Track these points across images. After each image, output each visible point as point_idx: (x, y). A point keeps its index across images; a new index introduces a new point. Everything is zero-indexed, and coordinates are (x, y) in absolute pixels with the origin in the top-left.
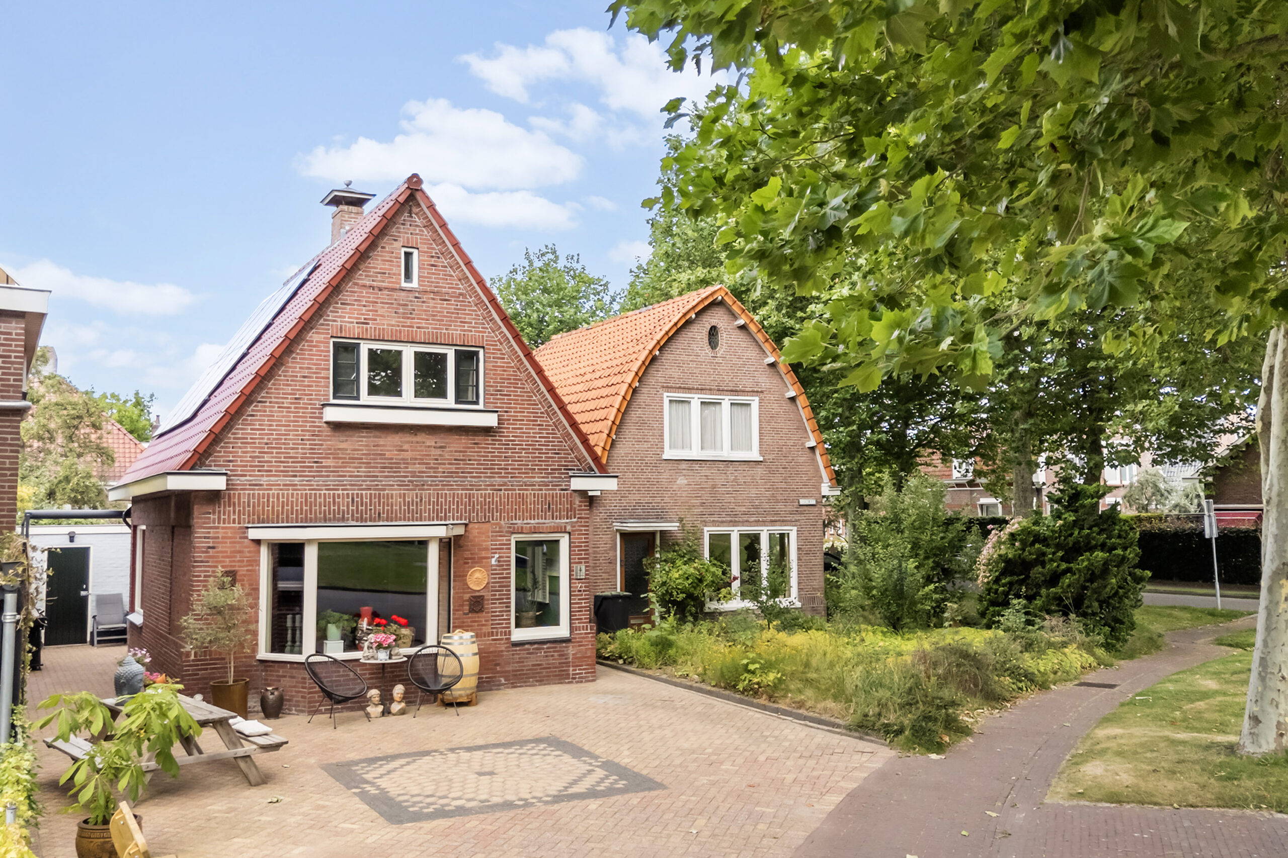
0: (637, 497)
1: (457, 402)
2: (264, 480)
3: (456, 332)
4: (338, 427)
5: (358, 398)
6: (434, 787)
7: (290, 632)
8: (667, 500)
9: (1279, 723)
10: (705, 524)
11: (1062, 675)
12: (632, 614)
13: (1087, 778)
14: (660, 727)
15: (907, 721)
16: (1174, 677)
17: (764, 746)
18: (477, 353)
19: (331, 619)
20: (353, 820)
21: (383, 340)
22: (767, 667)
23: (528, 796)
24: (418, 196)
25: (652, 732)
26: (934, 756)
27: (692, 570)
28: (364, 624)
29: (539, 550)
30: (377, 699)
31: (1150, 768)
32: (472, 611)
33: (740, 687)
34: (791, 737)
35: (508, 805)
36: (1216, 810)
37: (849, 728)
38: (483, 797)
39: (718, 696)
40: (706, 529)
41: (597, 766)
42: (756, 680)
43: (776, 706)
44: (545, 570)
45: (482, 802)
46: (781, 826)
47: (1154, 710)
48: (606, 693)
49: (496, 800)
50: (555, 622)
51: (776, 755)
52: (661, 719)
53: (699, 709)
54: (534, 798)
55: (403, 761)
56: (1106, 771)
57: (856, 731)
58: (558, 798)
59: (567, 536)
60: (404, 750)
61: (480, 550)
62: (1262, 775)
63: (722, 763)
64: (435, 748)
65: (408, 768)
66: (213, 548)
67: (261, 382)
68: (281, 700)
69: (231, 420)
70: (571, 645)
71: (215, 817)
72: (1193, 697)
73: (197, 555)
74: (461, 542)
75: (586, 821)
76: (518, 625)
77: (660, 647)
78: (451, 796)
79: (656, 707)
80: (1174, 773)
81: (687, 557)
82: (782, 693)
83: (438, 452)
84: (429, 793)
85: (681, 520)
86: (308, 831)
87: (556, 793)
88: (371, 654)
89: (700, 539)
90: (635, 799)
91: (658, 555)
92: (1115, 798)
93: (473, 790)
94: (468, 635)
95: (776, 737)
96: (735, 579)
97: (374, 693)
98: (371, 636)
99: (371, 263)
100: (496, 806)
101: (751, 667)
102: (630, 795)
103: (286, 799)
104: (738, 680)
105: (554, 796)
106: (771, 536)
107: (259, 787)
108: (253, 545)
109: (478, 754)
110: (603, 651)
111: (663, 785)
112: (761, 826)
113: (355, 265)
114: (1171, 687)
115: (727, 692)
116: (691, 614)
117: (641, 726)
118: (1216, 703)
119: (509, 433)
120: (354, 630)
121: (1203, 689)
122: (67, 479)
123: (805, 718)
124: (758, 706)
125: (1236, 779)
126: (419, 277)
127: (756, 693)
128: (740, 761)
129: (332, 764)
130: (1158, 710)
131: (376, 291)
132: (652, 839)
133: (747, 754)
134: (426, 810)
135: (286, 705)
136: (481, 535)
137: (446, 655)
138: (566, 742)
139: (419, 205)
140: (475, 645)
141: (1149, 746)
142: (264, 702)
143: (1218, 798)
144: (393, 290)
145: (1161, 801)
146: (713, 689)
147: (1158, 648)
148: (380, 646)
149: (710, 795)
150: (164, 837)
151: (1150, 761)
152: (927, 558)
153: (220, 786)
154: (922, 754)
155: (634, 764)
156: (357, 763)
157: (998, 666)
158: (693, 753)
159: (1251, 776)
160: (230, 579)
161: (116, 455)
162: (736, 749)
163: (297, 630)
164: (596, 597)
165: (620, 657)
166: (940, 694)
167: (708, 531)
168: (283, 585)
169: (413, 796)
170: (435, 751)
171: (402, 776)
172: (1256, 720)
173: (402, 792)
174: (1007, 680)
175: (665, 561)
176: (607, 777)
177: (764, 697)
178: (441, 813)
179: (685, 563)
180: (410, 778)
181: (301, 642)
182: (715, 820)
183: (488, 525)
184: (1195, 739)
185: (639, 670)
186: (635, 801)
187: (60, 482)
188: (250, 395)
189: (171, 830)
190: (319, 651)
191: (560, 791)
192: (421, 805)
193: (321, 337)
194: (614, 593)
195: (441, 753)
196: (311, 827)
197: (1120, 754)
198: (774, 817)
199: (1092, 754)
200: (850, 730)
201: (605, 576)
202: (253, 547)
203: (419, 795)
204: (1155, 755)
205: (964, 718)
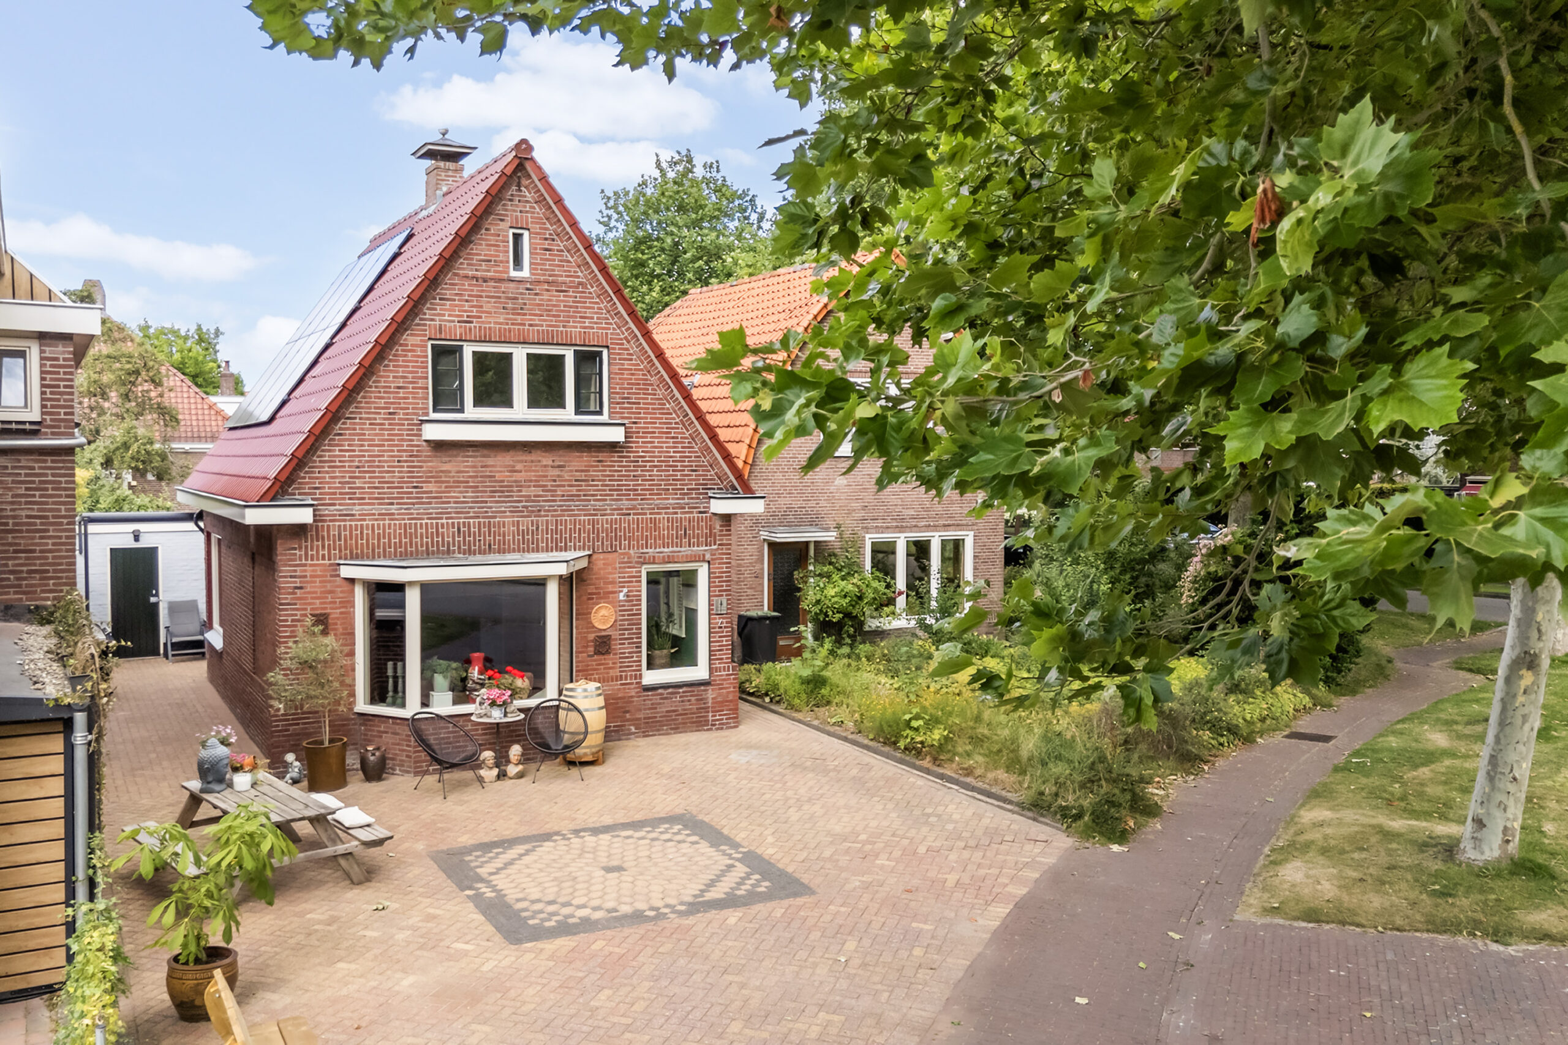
0: (788, 501)
1: (577, 412)
2: (356, 510)
3: (575, 330)
4: (440, 446)
5: (462, 410)
6: (556, 889)
7: (391, 681)
8: (823, 503)
9: (1506, 829)
10: (867, 529)
11: (1269, 722)
12: (782, 634)
13: (1286, 886)
14: (810, 800)
15: (1088, 801)
16: (1399, 726)
17: (925, 830)
18: (600, 354)
19: (438, 669)
20: (468, 938)
21: (490, 341)
22: (932, 722)
23: (660, 904)
24: (528, 166)
25: (800, 809)
26: (1115, 848)
27: (850, 587)
28: (475, 673)
29: (674, 581)
30: (491, 762)
31: (1355, 874)
32: (597, 652)
33: (902, 744)
34: (956, 817)
35: (637, 917)
36: (1425, 935)
37: (1020, 805)
38: (610, 905)
39: (876, 752)
40: (868, 536)
41: (738, 860)
42: (919, 739)
43: (941, 770)
44: (680, 599)
45: (609, 911)
46: (939, 950)
47: (1371, 780)
48: (749, 746)
49: (625, 909)
50: (693, 662)
51: (938, 844)
52: (811, 788)
53: (854, 772)
54: (667, 906)
55: (520, 849)
56: (1308, 877)
57: (1029, 810)
58: (697, 907)
59: (706, 565)
60: (523, 831)
61: (605, 583)
62: (1482, 891)
63: (877, 856)
64: (556, 829)
65: (527, 859)
66: (301, 588)
67: (349, 395)
68: (383, 760)
69: (316, 440)
70: (710, 688)
71: (316, 931)
72: (1418, 761)
73: (285, 598)
74: (584, 575)
75: (724, 942)
76: (650, 666)
77: (811, 686)
78: (575, 902)
79: (805, 768)
80: (1383, 883)
81: (845, 570)
82: (948, 756)
83: (556, 472)
84: (551, 898)
85: (838, 527)
86: (418, 953)
87: (690, 899)
88: (483, 712)
89: (859, 551)
90: (778, 909)
91: (811, 568)
92: (1313, 915)
93: (599, 894)
94: (592, 686)
95: (939, 816)
96: (900, 593)
97: (488, 755)
98: (483, 691)
99: (474, 248)
100: (625, 916)
101: (915, 724)
102: (774, 904)
103: (393, 906)
104: (898, 736)
105: (690, 904)
106: (944, 543)
107: (362, 887)
108: (346, 583)
109: (605, 838)
110: (747, 685)
111: (809, 888)
112: (918, 952)
113: (455, 252)
114: (1393, 742)
115: (887, 749)
116: (849, 636)
117: (787, 799)
118: (1443, 770)
119: (639, 447)
120: (464, 680)
121: (1430, 747)
122: (126, 446)
123: (973, 789)
124: (920, 769)
125: (1450, 895)
126: (531, 264)
127: (919, 753)
128: (897, 853)
129: (442, 852)
130: (1375, 781)
131: (480, 282)
132: (796, 969)
133: (906, 842)
134: (547, 924)
135: (390, 764)
136: (608, 567)
137: (569, 710)
138: (702, 822)
139: (529, 177)
140: (602, 698)
141: (1358, 842)
142: (364, 762)
143: (1428, 922)
144: (501, 280)
145: (1364, 922)
146: (871, 743)
147: (1387, 677)
148: (493, 704)
149: (861, 906)
150: (261, 960)
151: (1358, 865)
152: (1123, 572)
153: (321, 883)
154: (1102, 845)
155: (778, 856)
156: (469, 850)
157: (1198, 717)
158: (845, 840)
159: (1469, 890)
160: (321, 627)
161: (180, 417)
162: (893, 835)
163: (399, 680)
164: (740, 617)
165: (767, 694)
166: (1127, 770)
167: (869, 539)
168: (381, 614)
169: (533, 902)
170: (557, 833)
171: (520, 872)
172: (1479, 823)
173: (520, 896)
174: (1206, 735)
175: (820, 575)
176: (748, 876)
177: (928, 758)
178: (565, 929)
179: (843, 579)
180: (529, 875)
181: (404, 692)
182: (866, 942)
183: (615, 555)
184: (1412, 830)
185: (788, 712)
186: (778, 913)
187: (118, 449)
188: (337, 411)
189: (268, 949)
190: (425, 704)
191: (695, 896)
192: (542, 916)
193: (416, 340)
194: (760, 613)
195: (565, 838)
196: (420, 948)
197: (1324, 851)
198: (933, 937)
199: (1296, 849)
200: (1023, 808)
201: (750, 592)
202: (346, 586)
203: (539, 901)
204: (1364, 855)
205: (1153, 791)
